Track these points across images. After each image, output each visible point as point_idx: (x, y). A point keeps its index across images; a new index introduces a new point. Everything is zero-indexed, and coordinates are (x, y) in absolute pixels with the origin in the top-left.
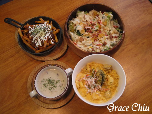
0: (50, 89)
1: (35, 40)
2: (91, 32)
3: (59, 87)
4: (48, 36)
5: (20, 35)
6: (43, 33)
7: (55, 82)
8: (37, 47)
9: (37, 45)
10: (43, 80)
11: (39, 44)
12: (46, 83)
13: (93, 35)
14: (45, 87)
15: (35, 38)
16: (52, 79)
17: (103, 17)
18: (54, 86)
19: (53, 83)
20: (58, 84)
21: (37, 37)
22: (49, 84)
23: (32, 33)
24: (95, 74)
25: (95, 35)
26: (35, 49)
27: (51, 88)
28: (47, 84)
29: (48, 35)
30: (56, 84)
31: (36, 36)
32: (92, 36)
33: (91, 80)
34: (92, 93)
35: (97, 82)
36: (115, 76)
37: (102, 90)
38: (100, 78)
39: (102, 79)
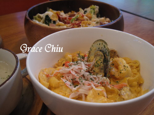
2: (69, 23)
24: (86, 60)
25: (75, 24)
33: (76, 67)
34: (84, 96)
35: (94, 71)
36: (130, 63)
37: (109, 87)
38: (98, 58)
39: (103, 57)
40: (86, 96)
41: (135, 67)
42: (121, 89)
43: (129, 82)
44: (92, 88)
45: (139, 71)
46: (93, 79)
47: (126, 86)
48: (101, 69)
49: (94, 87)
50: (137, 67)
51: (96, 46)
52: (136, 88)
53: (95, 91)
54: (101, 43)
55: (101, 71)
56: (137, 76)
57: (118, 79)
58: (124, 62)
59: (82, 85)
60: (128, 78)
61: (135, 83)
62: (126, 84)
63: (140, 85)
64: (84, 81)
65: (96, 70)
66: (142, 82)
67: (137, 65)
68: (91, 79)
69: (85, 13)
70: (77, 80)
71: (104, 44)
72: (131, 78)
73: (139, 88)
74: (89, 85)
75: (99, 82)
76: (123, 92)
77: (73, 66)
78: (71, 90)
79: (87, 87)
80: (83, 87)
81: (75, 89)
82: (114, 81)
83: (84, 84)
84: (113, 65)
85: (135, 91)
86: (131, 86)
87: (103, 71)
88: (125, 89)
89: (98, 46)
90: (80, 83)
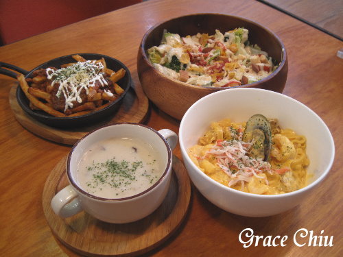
0: (116, 186)
1: (64, 91)
2: (205, 65)
3: (144, 178)
4: (97, 81)
5: (23, 88)
6: (85, 75)
7: (130, 167)
8: (69, 107)
9: (69, 101)
10: (92, 166)
11: (74, 99)
12: (101, 171)
13: (212, 68)
14: (98, 181)
15: (63, 84)
16: (119, 160)
17: (226, 39)
18: (128, 176)
19: (123, 170)
20: (140, 171)
21: (68, 83)
22: (110, 174)
23: (54, 77)
24: (241, 136)
25: (215, 67)
26: (62, 114)
27: (117, 183)
28: (105, 175)
29: (96, 78)
30: (133, 171)
31: (65, 82)
32: (210, 71)
33: (232, 149)
34: (243, 183)
35: (253, 153)
36: (294, 139)
37: (270, 172)
38: (258, 138)
39: (264, 138)
40: (246, 183)
41: (300, 145)
42: (282, 174)
43: (292, 165)
44: (253, 175)
45: (304, 149)
46: (253, 163)
47: (288, 171)
48: (261, 151)
49: (255, 174)
50: (302, 145)
51: (255, 122)
52: (300, 172)
53: (257, 179)
54: (261, 119)
55: (260, 154)
56: (302, 158)
57: (280, 162)
58: (288, 140)
59: (241, 171)
60: (291, 161)
61: (299, 166)
62: (289, 168)
63: (305, 167)
64: (243, 167)
65: (256, 152)
66: (307, 164)
67: (302, 142)
68: (251, 163)
69: (225, 41)
70: (235, 164)
71: (265, 121)
72: (295, 161)
73: (303, 172)
74: (250, 171)
75: (259, 167)
76: (285, 178)
77: (229, 147)
78: (229, 177)
79: (247, 174)
80: (243, 173)
81: (234, 175)
82: (275, 164)
83: (243, 171)
84: (274, 143)
85: (299, 175)
86: (294, 169)
87: (263, 153)
88: (288, 174)
89: (257, 122)
90: (239, 168)
